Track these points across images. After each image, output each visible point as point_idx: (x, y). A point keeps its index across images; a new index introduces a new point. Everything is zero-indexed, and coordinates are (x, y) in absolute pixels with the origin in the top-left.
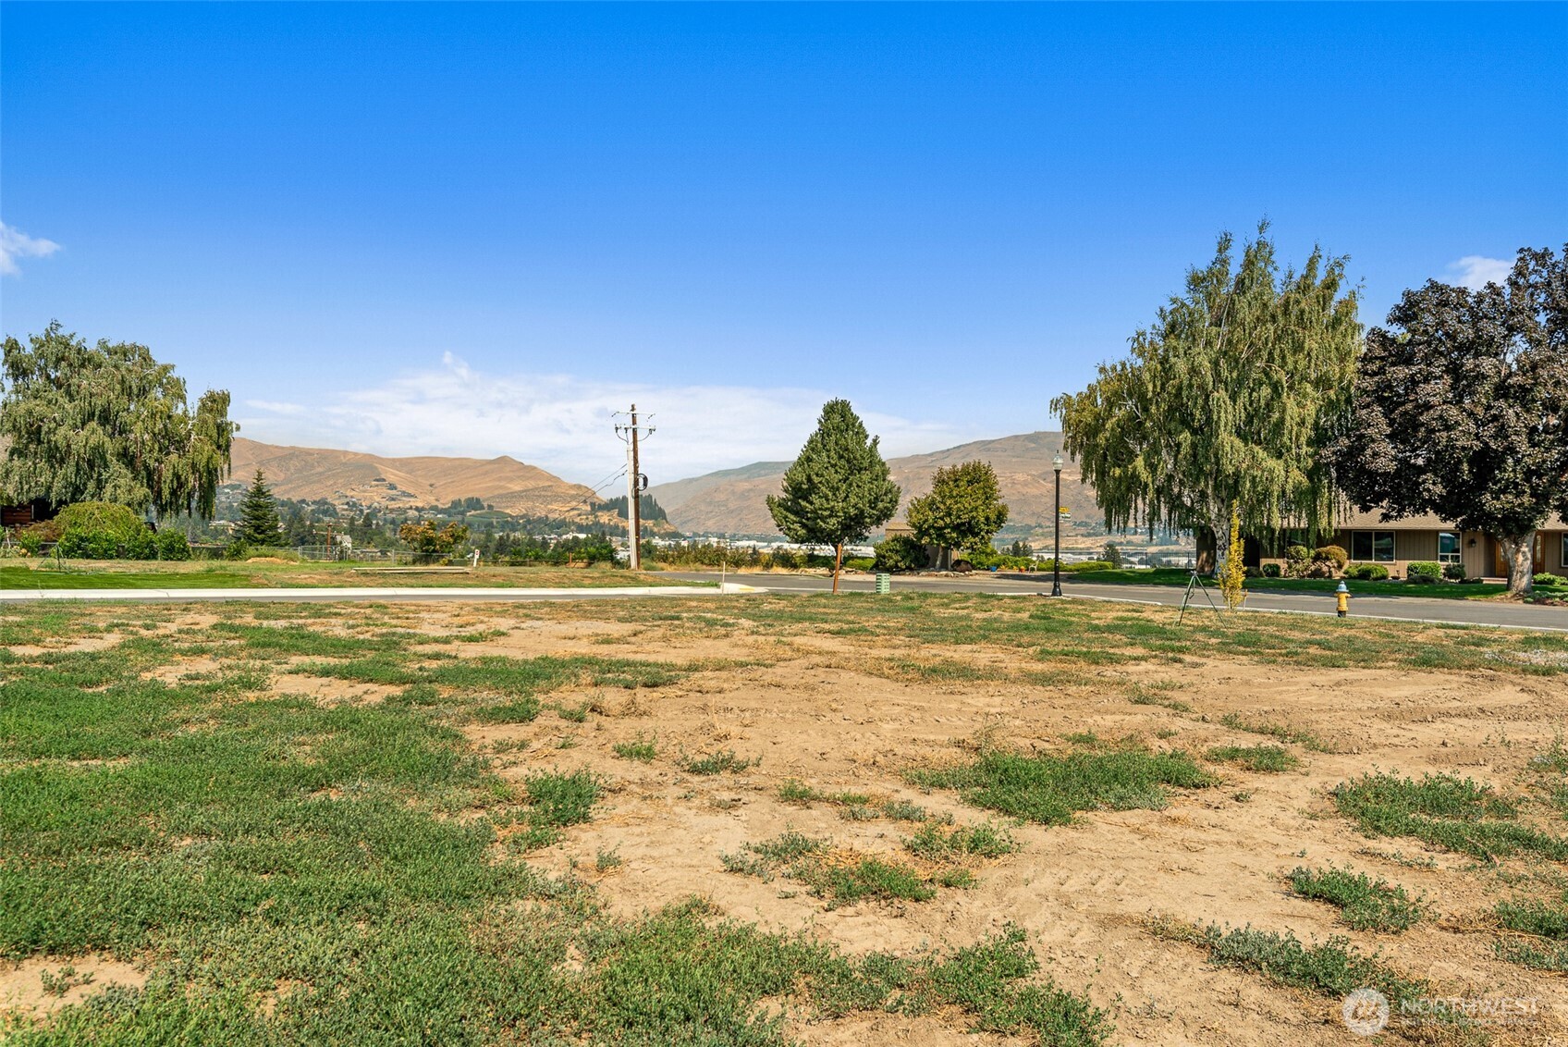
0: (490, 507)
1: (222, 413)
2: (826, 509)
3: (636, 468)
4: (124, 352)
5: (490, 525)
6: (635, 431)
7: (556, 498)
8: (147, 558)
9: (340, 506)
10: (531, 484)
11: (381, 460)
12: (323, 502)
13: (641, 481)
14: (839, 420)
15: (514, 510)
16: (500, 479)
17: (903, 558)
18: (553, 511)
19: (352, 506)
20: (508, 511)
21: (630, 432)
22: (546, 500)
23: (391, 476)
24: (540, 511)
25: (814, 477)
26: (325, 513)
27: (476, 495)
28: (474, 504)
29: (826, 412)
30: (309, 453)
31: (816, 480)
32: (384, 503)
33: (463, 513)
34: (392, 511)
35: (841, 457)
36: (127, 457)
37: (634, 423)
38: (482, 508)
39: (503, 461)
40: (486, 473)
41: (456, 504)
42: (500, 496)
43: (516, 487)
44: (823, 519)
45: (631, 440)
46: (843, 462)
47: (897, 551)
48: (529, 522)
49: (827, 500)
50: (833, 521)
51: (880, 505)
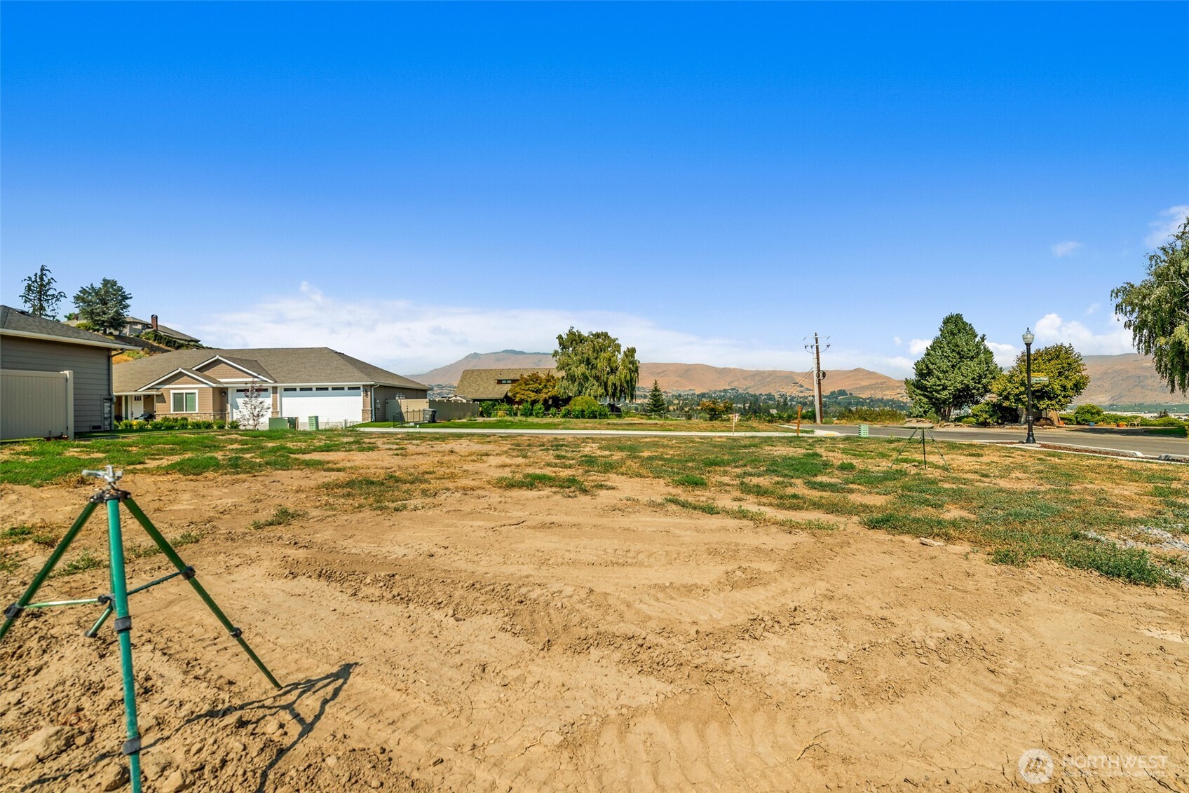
0: (851, 394)
1: (633, 356)
2: (939, 385)
3: (819, 368)
4: (598, 335)
5: (850, 403)
6: (817, 347)
7: (889, 388)
8: (592, 418)
9: (777, 397)
10: (873, 381)
11: (798, 374)
12: (770, 394)
13: (821, 374)
14: (955, 326)
15: (864, 395)
16: (856, 380)
17: (991, 416)
18: (885, 395)
19: (782, 396)
20: (860, 396)
21: (815, 348)
22: (882, 389)
23: (800, 380)
24: (879, 395)
25: (930, 365)
26: (770, 399)
27: (843, 388)
28: (842, 392)
29: (945, 323)
30: (764, 372)
31: (931, 366)
32: (797, 394)
33: (836, 398)
34: (801, 397)
35: (953, 350)
36: (597, 378)
37: (817, 342)
38: (847, 394)
39: (858, 370)
40: (849, 377)
41: (833, 393)
42: (857, 388)
43: (865, 383)
44: (937, 392)
45: (815, 352)
46: (954, 354)
47: (986, 412)
48: (872, 401)
49: (939, 379)
50: (946, 392)
51: (984, 381)
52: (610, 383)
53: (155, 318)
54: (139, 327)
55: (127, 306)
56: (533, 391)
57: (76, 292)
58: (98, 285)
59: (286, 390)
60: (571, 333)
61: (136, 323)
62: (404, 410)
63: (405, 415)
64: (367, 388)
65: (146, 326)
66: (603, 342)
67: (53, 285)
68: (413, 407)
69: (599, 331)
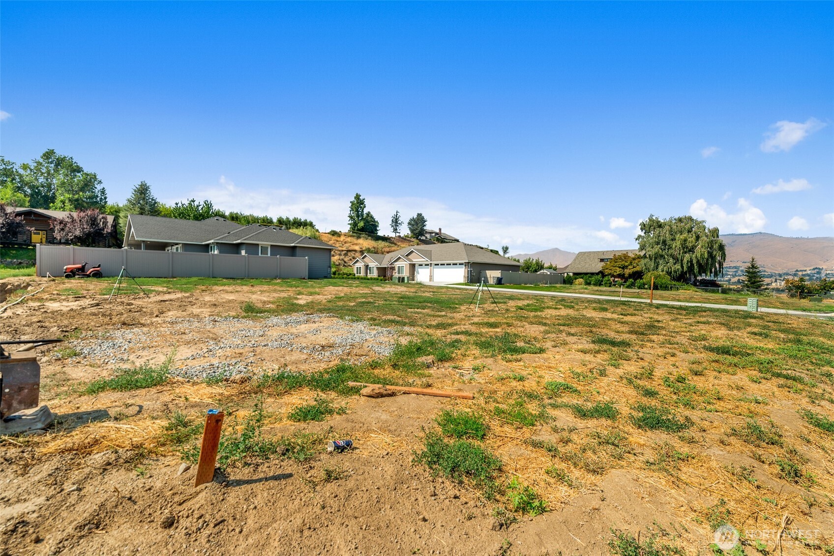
4: (681, 219)
52: (685, 261)
53: (440, 230)
54: (434, 234)
55: (425, 225)
56: (620, 267)
57: (408, 221)
58: (415, 217)
59: (436, 265)
60: (651, 220)
61: (432, 233)
62: (488, 276)
63: (489, 279)
64: (467, 264)
65: (437, 234)
66: (687, 224)
67: (400, 219)
68: (493, 275)
69: (681, 215)
